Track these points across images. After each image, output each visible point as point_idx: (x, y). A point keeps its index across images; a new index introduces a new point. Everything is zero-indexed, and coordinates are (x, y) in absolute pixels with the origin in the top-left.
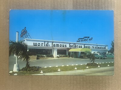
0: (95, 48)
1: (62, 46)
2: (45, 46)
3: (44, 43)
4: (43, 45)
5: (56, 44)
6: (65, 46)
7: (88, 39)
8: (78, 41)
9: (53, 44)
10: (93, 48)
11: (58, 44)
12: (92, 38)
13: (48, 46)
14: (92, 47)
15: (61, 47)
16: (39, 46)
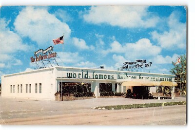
0: (155, 80)
1: (107, 78)
2: (83, 78)
3: (81, 73)
4: (81, 76)
5: (98, 74)
6: (111, 78)
7: (144, 64)
9: (95, 74)
10: (152, 80)
11: (101, 74)
13: (87, 78)
14: (152, 78)
15: (105, 79)
16: (75, 78)
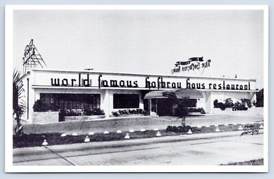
0: (217, 87)
1: (126, 85)
2: (80, 86)
4: (76, 83)
5: (109, 79)
7: (201, 63)
8: (175, 71)
10: (212, 87)
11: (114, 79)
12: (209, 61)
13: (88, 86)
14: (210, 84)
15: (122, 86)
16: (65, 85)
